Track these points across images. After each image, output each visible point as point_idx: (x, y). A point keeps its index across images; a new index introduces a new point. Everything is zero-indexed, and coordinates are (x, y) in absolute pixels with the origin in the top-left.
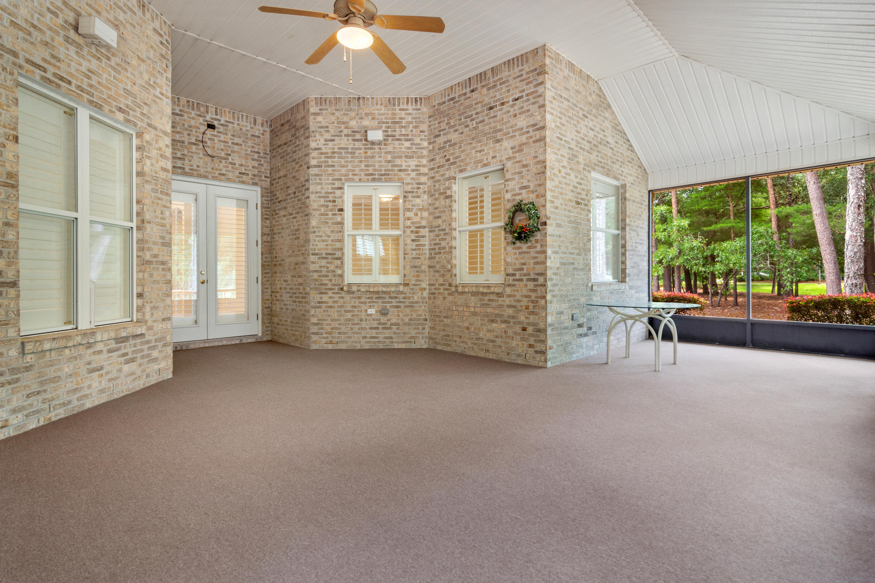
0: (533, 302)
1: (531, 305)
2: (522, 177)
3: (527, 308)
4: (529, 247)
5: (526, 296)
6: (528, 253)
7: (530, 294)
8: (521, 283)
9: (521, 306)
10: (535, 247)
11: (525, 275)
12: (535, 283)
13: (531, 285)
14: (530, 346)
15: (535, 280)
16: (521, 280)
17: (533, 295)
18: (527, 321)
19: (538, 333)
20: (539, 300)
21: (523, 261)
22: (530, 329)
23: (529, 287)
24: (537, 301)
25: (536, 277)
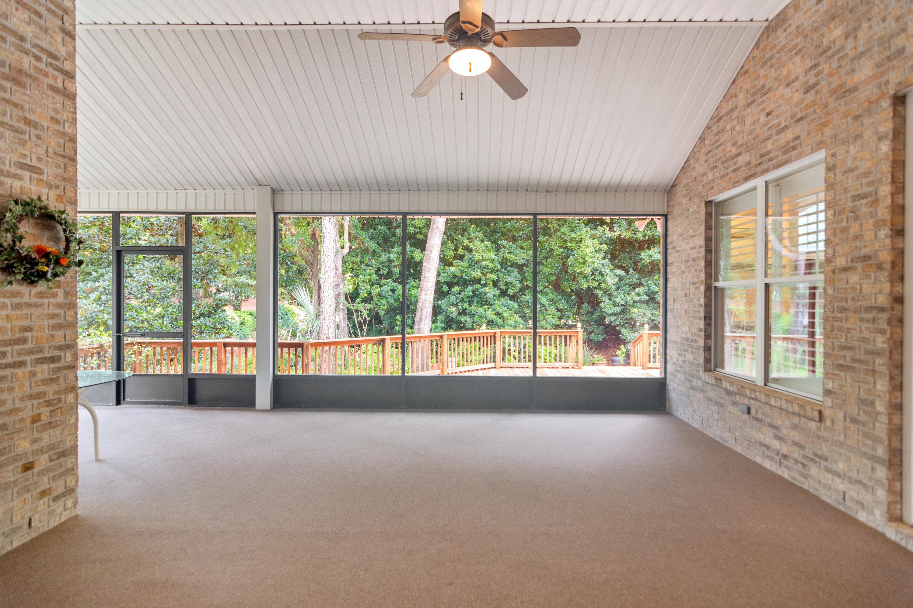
0: (49, 403)
1: (45, 411)
2: (23, 144)
3: (36, 419)
4: (41, 295)
5: (31, 397)
6: (36, 305)
7: (43, 388)
8: (19, 371)
9: (22, 420)
10: (55, 295)
11: (30, 352)
12: (52, 366)
13: (43, 371)
14: (43, 494)
15: (52, 359)
16: (21, 364)
17: (50, 390)
18: (36, 447)
19: (62, 460)
20: (63, 396)
21: (26, 323)
22: (42, 462)
23: (39, 376)
24: (60, 400)
25: (57, 353)
